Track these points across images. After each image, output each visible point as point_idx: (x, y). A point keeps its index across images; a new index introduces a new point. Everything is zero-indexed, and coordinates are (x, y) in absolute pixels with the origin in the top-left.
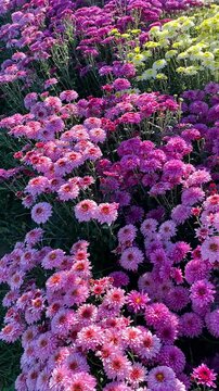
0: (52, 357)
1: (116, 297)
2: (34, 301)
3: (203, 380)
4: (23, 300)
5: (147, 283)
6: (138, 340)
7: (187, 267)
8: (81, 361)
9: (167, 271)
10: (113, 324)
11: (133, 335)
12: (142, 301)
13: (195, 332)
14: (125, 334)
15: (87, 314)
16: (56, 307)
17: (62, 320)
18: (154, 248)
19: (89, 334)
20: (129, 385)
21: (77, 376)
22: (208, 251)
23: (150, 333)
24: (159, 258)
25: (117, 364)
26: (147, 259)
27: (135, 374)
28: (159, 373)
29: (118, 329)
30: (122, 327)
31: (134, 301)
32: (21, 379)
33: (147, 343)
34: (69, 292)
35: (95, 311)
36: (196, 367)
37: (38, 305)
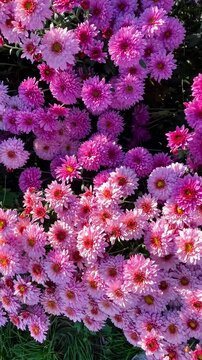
0: (90, 291)
1: (58, 194)
2: (17, 292)
3: (184, 143)
4: (8, 303)
5: (46, 148)
6: (116, 191)
7: (55, 95)
8: (112, 263)
9: (48, 120)
10: (86, 210)
11: (108, 194)
12: (73, 166)
13: (119, 123)
14: (103, 202)
15: (61, 235)
16: (38, 269)
17: (57, 268)
18: (12, 121)
19: (88, 243)
20: (155, 220)
21: (127, 274)
22: (59, 57)
23: (113, 174)
24: (28, 121)
25: (131, 224)
26: (23, 136)
27: (147, 208)
28: (156, 184)
29: (95, 207)
30: (94, 202)
31: (68, 173)
32: (90, 323)
33: (122, 182)
34: (26, 249)
35: (62, 224)
36: (167, 142)
37: (24, 289)
